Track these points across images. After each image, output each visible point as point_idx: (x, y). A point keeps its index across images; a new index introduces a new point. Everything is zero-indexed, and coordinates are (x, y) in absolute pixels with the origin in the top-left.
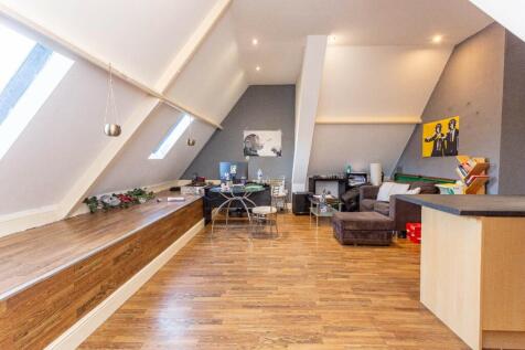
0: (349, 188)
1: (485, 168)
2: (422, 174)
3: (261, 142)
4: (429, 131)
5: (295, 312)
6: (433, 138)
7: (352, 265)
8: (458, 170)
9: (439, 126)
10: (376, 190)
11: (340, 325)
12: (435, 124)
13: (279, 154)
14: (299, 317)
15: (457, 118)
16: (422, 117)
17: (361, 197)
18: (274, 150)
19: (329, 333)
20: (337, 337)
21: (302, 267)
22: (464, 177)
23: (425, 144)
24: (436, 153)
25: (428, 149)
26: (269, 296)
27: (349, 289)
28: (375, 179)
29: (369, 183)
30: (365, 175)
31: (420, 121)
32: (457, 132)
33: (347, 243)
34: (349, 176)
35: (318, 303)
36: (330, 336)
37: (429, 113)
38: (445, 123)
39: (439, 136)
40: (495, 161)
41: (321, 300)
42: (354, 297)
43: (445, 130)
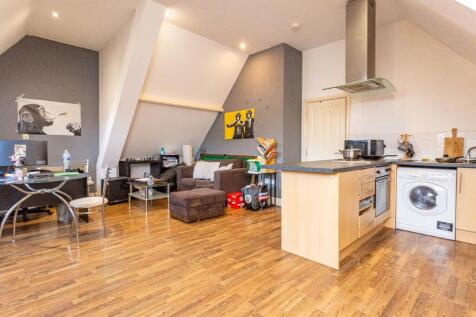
0: (164, 170)
1: (274, 146)
2: (228, 153)
3: (49, 117)
4: (230, 118)
5: (213, 303)
6: (234, 125)
7: (213, 239)
8: (259, 148)
9: (239, 116)
10: (191, 169)
11: (258, 294)
12: (235, 113)
13: (77, 133)
14: (221, 305)
15: (253, 110)
16: (224, 107)
17: (179, 177)
18: (70, 128)
19: (259, 305)
20: (268, 304)
21: (172, 256)
22: (263, 154)
23: (227, 129)
24: (236, 137)
25: (229, 133)
26: (169, 301)
27: (232, 260)
28: (187, 159)
29: (183, 164)
30: (177, 157)
31: (222, 110)
32: (253, 120)
33: (192, 221)
34: (162, 158)
35: (222, 283)
36: (263, 307)
37: (229, 104)
38: (243, 113)
39: (239, 123)
40: (281, 142)
41: (223, 279)
42: (242, 265)
43: (244, 118)
